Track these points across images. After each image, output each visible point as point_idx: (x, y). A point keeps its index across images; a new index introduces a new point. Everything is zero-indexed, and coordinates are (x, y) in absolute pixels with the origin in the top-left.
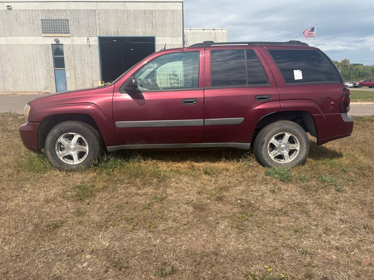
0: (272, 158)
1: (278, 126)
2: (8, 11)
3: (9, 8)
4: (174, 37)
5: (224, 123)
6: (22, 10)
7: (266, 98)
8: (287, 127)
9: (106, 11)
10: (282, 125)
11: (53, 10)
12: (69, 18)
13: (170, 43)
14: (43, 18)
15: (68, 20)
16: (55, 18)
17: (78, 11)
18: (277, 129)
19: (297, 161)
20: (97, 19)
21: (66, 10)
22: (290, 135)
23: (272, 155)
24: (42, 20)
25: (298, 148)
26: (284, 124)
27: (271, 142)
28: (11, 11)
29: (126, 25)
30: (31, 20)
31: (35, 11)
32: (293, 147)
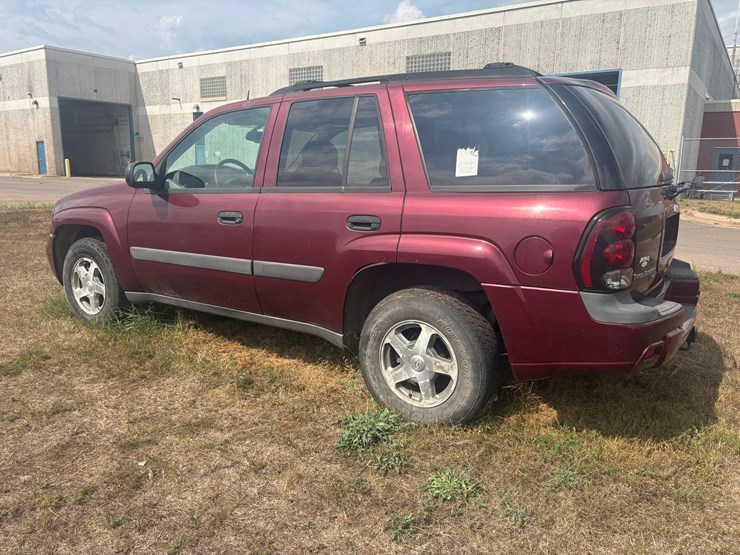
0: (392, 384)
1: (401, 301)
2: (361, 48)
3: (363, 42)
4: (667, 67)
5: (286, 275)
6: (380, 44)
7: (369, 224)
8: (421, 309)
9: (520, 28)
10: (409, 299)
11: (427, 38)
12: (451, 49)
13: (655, 83)
14: (410, 55)
15: (450, 54)
16: (429, 52)
17: (468, 34)
18: (398, 308)
19: (450, 411)
20: (501, 46)
21: (448, 35)
22: (434, 332)
23: (391, 376)
24: (408, 58)
25: (454, 374)
26: (414, 299)
27: (388, 340)
28: (364, 48)
29: (559, 52)
30: (392, 61)
31: (399, 42)
32: (441, 367)
